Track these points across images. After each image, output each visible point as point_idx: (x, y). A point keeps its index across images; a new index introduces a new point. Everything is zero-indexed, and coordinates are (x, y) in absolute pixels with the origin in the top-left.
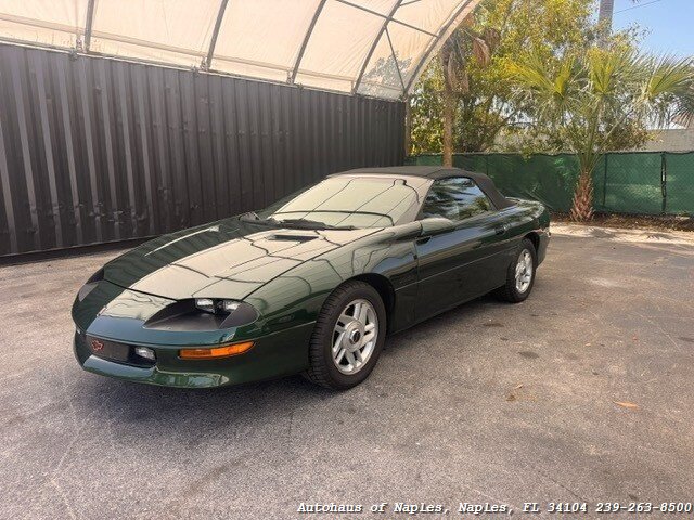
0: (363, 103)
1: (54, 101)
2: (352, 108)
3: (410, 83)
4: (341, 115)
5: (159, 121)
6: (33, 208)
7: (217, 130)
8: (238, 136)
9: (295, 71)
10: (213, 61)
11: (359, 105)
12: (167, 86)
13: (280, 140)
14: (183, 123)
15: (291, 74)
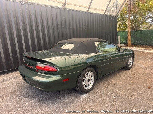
0: (107, 17)
1: (16, 19)
2: (104, 19)
3: (119, 11)
4: (101, 21)
5: (50, 24)
6: (11, 55)
7: (67, 27)
8: (73, 28)
9: (89, 8)
10: (66, 5)
11: (106, 18)
12: (53, 13)
13: (85, 29)
14: (57, 25)
15: (88, 9)
